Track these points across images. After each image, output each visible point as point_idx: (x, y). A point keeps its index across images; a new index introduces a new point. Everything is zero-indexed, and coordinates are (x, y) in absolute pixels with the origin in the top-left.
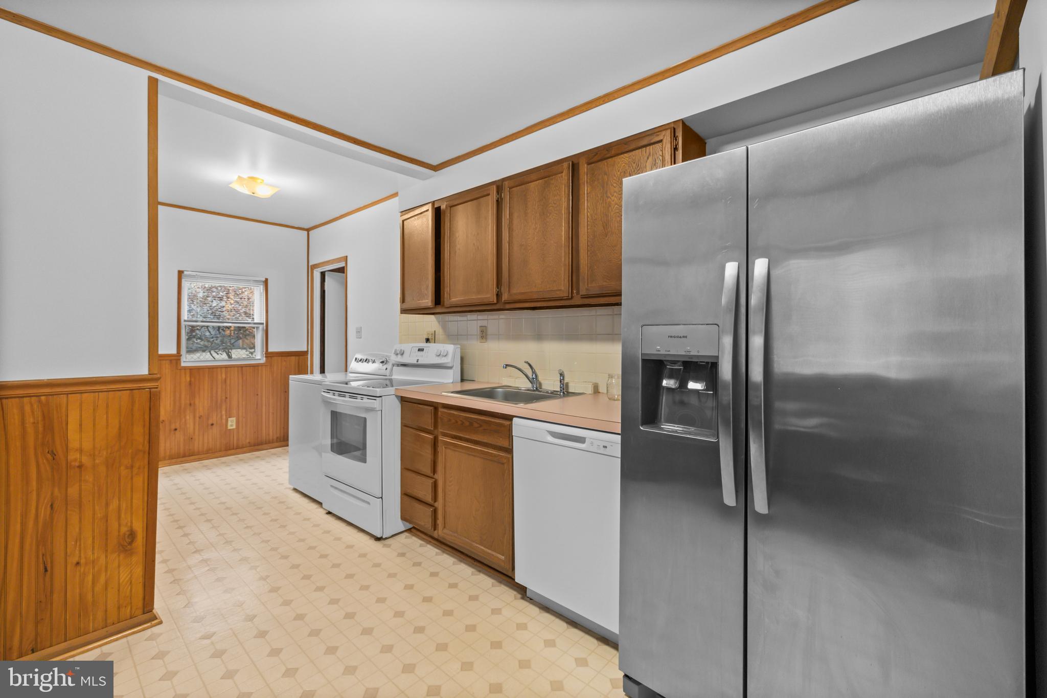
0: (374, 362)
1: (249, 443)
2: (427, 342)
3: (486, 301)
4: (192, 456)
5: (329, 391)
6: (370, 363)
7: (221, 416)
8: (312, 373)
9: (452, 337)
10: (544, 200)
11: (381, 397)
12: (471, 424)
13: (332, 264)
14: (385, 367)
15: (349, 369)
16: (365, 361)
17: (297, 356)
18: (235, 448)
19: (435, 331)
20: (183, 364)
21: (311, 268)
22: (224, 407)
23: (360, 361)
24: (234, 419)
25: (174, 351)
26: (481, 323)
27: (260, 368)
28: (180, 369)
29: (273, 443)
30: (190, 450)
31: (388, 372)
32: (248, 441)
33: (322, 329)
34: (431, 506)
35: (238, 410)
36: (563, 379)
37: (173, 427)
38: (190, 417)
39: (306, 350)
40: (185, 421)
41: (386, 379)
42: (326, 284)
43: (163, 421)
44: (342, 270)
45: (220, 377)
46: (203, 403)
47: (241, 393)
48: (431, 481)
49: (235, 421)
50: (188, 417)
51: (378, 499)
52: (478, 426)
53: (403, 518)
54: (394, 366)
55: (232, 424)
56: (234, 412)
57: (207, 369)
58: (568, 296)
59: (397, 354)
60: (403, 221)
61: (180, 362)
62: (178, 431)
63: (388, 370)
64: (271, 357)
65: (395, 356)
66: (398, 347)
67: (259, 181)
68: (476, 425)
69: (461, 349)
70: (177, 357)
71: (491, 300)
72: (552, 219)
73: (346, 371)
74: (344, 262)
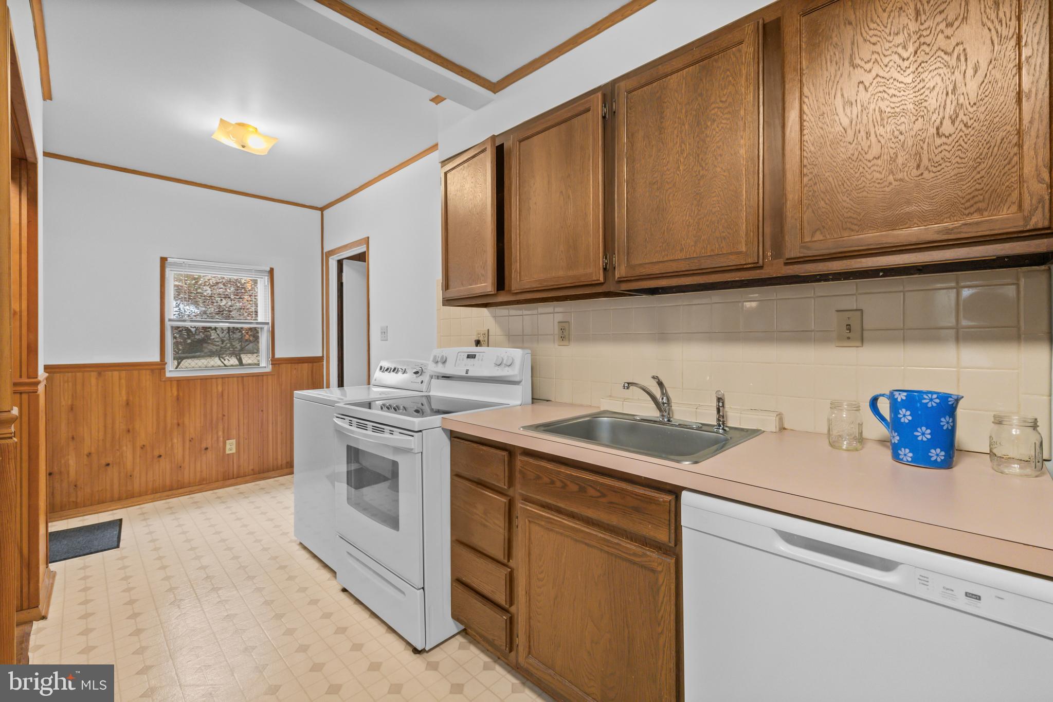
0: (405, 372)
1: (253, 470)
2: (477, 346)
3: (585, 280)
4: (181, 488)
5: (343, 416)
6: (400, 374)
7: (218, 438)
8: (328, 387)
9: (515, 339)
10: (699, 99)
11: (421, 431)
12: (582, 490)
13: (351, 248)
14: (419, 380)
15: (372, 382)
16: (393, 371)
17: (310, 363)
18: (235, 477)
19: (488, 330)
20: (168, 375)
21: (326, 256)
22: (221, 427)
23: (386, 370)
24: (234, 441)
25: (156, 358)
26: (559, 317)
27: (265, 377)
28: (165, 381)
29: (282, 469)
30: (178, 481)
31: (424, 387)
32: (251, 467)
33: (340, 329)
34: (505, 610)
35: (239, 430)
36: (723, 406)
37: (156, 453)
38: (178, 440)
39: (321, 355)
40: (172, 446)
41: (422, 396)
42: (344, 274)
43: (144, 446)
44: (361, 257)
45: (215, 390)
46: (194, 422)
47: (241, 407)
48: (504, 571)
49: (234, 443)
50: (175, 441)
51: (418, 591)
52: (598, 494)
53: (456, 616)
54: (432, 378)
55: (231, 447)
56: (234, 432)
57: (199, 380)
58: (758, 263)
59: (437, 362)
60: (446, 174)
61: (165, 371)
62: (162, 458)
63: (425, 384)
64: (279, 364)
65: (434, 365)
66: (439, 352)
67: (251, 129)
68: (591, 492)
69: (531, 356)
70: (160, 366)
71: (594, 278)
72: (717, 130)
73: (369, 384)
74: (365, 246)
